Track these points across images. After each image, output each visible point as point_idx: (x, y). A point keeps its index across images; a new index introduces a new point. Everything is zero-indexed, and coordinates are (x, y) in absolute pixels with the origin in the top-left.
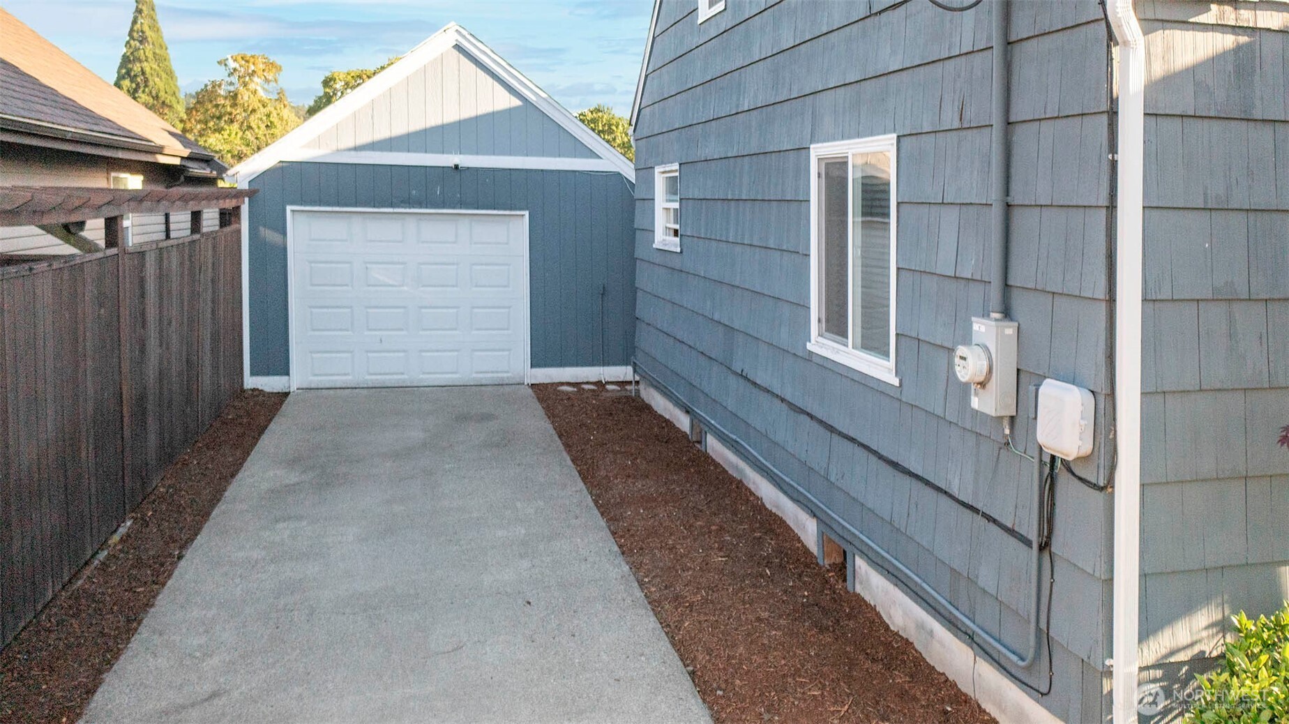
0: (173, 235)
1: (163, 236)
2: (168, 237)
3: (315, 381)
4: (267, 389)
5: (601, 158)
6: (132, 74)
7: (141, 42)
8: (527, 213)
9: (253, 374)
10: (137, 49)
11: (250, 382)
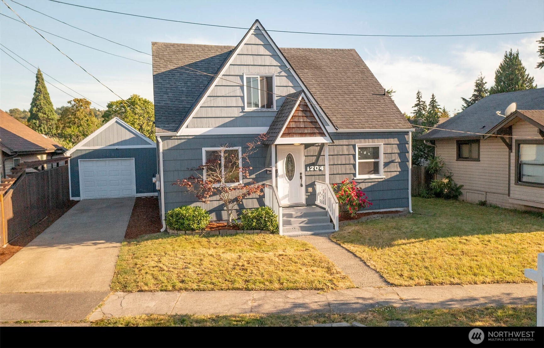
0: (53, 167)
1: (51, 167)
2: (52, 168)
3: (86, 198)
4: (75, 200)
5: (151, 144)
6: (37, 105)
7: (39, 93)
8: (134, 158)
9: (72, 196)
10: (38, 96)
11: (71, 198)
